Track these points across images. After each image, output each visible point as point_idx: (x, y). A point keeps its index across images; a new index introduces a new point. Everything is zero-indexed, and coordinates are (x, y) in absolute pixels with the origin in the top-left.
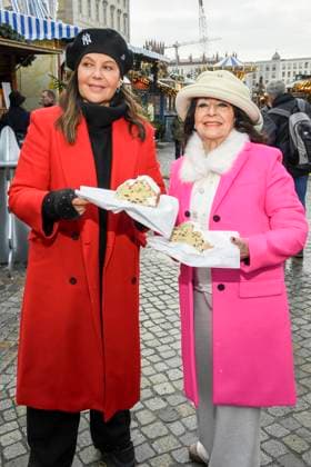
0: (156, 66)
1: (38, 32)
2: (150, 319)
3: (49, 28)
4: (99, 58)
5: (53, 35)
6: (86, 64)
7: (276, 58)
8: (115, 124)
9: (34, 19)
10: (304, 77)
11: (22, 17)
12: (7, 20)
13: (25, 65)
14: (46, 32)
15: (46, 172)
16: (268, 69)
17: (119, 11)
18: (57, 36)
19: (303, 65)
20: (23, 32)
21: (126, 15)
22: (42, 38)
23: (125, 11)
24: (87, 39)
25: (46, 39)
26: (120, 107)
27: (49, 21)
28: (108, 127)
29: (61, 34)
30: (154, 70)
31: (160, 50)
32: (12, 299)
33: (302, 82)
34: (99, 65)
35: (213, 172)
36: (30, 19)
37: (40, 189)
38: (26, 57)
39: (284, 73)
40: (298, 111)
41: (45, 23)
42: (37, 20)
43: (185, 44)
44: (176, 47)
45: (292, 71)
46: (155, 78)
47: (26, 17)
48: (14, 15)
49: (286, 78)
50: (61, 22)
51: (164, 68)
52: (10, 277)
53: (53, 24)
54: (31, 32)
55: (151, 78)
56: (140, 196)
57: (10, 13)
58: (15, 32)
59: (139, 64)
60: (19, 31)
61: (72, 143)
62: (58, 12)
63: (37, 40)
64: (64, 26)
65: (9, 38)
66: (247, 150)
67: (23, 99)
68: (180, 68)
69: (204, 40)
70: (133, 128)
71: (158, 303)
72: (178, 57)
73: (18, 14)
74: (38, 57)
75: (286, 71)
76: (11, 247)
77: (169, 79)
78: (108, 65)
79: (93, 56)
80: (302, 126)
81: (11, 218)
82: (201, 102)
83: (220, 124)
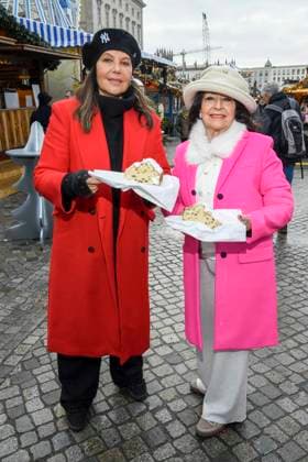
0: (165, 71)
1: (63, 39)
2: (160, 284)
3: (72, 36)
5: (76, 42)
6: (106, 60)
7: (268, 65)
9: (58, 28)
10: (291, 82)
11: (48, 27)
12: (35, 29)
13: (52, 69)
14: (69, 40)
15: (66, 156)
16: (261, 75)
17: (134, 23)
18: (79, 44)
19: (291, 72)
20: (50, 40)
21: (140, 26)
22: (66, 45)
23: (138, 22)
24: (105, 38)
25: (69, 46)
27: (72, 31)
28: (120, 117)
29: (82, 41)
30: (164, 74)
31: (170, 57)
32: (44, 268)
33: (289, 86)
34: (117, 61)
35: (216, 156)
36: (55, 29)
37: (60, 171)
38: (52, 61)
39: (274, 78)
40: (290, 108)
41: (68, 32)
42: (62, 29)
43: (191, 52)
44: (183, 54)
45: (281, 76)
46: (165, 81)
47: (52, 27)
48: (42, 25)
50: (82, 31)
51: (172, 72)
52: (42, 250)
53: (75, 33)
54: (56, 40)
55: (161, 81)
56: (145, 176)
57: (38, 23)
58: (42, 40)
59: (150, 69)
60: (46, 39)
61: (87, 131)
62: (81, 23)
63: (62, 47)
64: (85, 34)
65: (36, 45)
66: (245, 138)
67: (50, 99)
68: (186, 73)
69: (207, 49)
70: (143, 118)
71: (166, 270)
72: (184, 63)
73: (45, 24)
74: (63, 62)
75: (277, 77)
76: (42, 225)
77: (176, 82)
79: (112, 52)
80: (292, 121)
81: (41, 201)
82: (208, 95)
83: (224, 116)
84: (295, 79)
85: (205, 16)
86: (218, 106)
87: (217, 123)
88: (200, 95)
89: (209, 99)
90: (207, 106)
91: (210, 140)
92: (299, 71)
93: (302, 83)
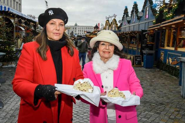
4: (58, 21)
6: (52, 24)
7: (76, 25)
8: (62, 49)
10: (88, 32)
15: (32, 71)
16: (73, 29)
19: (85, 28)
21: (20, 4)
26: (64, 41)
33: (88, 34)
34: (57, 24)
35: (109, 69)
39: (79, 30)
45: (82, 30)
46: (35, 29)
49: (80, 32)
59: (30, 23)
75: (80, 30)
77: (39, 30)
78: (62, 24)
79: (54, 20)
82: (102, 43)
83: (109, 52)
84: (89, 31)
85: (46, 2)
86: (107, 48)
87: (106, 55)
88: (98, 43)
89: (103, 44)
90: (102, 48)
92: (88, 28)
93: (92, 33)
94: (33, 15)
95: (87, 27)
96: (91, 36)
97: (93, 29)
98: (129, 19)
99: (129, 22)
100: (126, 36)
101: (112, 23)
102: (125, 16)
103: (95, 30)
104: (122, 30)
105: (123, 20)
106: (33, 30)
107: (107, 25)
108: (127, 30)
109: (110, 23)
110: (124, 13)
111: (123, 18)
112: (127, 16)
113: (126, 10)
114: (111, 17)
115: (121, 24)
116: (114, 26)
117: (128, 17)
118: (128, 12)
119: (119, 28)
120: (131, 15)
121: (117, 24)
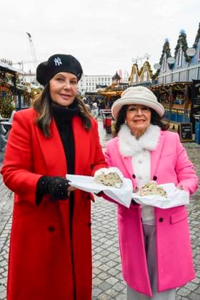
19: (98, 79)
24: (57, 61)
39: (87, 84)
46: (15, 84)
59: (5, 75)
75: (89, 82)
83: (144, 121)
84: (104, 84)
85: (29, 34)
86: (140, 114)
89: (132, 110)
90: (131, 115)
91: (138, 138)
92: (103, 79)
93: (110, 88)
94: (7, 60)
95: (101, 77)
96: (109, 93)
97: (111, 79)
98: (171, 61)
99: (171, 66)
100: (167, 91)
101: (142, 69)
102: (165, 55)
103: (115, 82)
104: (161, 81)
105: (161, 63)
106: (11, 86)
107: (135, 73)
108: (169, 81)
109: (140, 70)
110: (163, 52)
111: (162, 59)
112: (169, 56)
113: (167, 44)
114: (141, 59)
115: (159, 71)
116: (145, 74)
117: (169, 59)
118: (169, 50)
119: (154, 77)
120: (176, 53)
121: (151, 71)
